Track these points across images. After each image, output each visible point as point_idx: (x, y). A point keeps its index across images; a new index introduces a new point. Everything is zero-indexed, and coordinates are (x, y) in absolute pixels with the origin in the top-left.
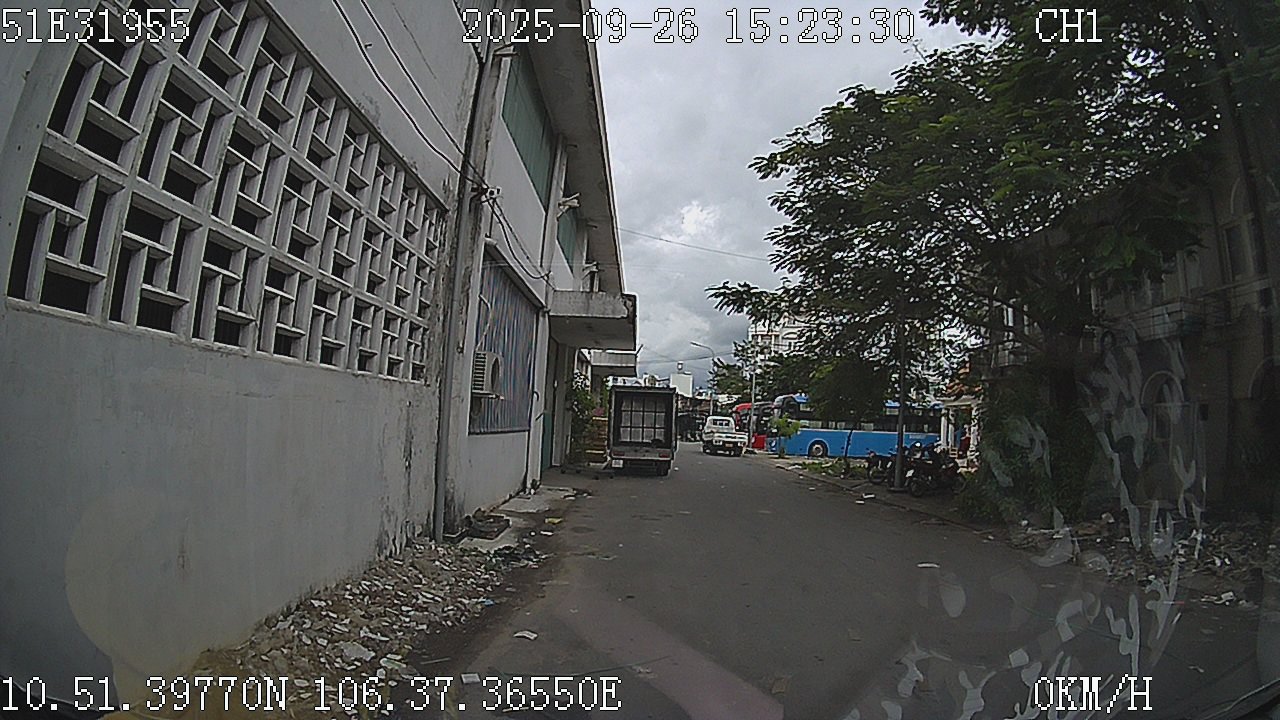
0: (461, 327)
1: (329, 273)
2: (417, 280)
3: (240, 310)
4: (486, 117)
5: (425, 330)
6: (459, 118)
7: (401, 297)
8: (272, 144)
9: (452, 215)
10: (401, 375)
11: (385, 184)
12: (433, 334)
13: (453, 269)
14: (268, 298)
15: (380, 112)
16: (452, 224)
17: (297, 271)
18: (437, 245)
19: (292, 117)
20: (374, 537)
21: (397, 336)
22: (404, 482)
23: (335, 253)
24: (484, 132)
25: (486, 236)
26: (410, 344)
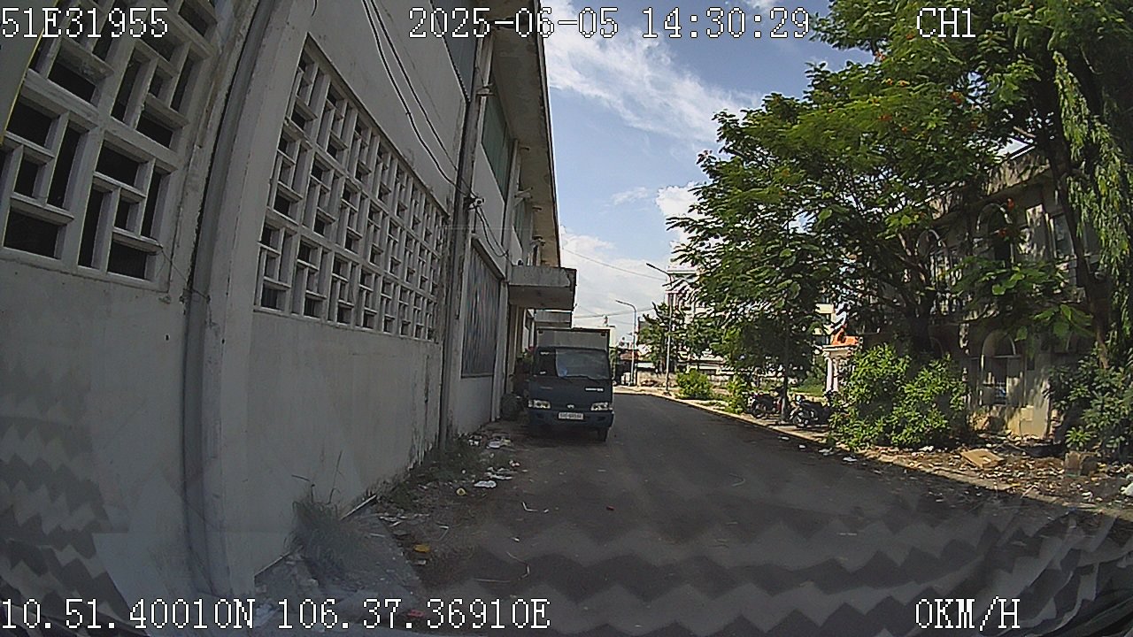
0: (457, 300)
1: (388, 272)
2: (431, 268)
3: (348, 301)
4: (471, 142)
5: (435, 304)
6: (455, 148)
7: (423, 280)
8: (363, 193)
9: (451, 219)
10: (422, 336)
11: (415, 205)
12: (440, 305)
13: (452, 259)
14: (361, 290)
15: (415, 157)
16: (451, 225)
17: (373, 272)
18: (442, 241)
19: (370, 171)
20: (409, 449)
21: (420, 309)
22: (424, 412)
23: (392, 258)
24: (470, 154)
25: (474, 232)
26: (427, 314)
